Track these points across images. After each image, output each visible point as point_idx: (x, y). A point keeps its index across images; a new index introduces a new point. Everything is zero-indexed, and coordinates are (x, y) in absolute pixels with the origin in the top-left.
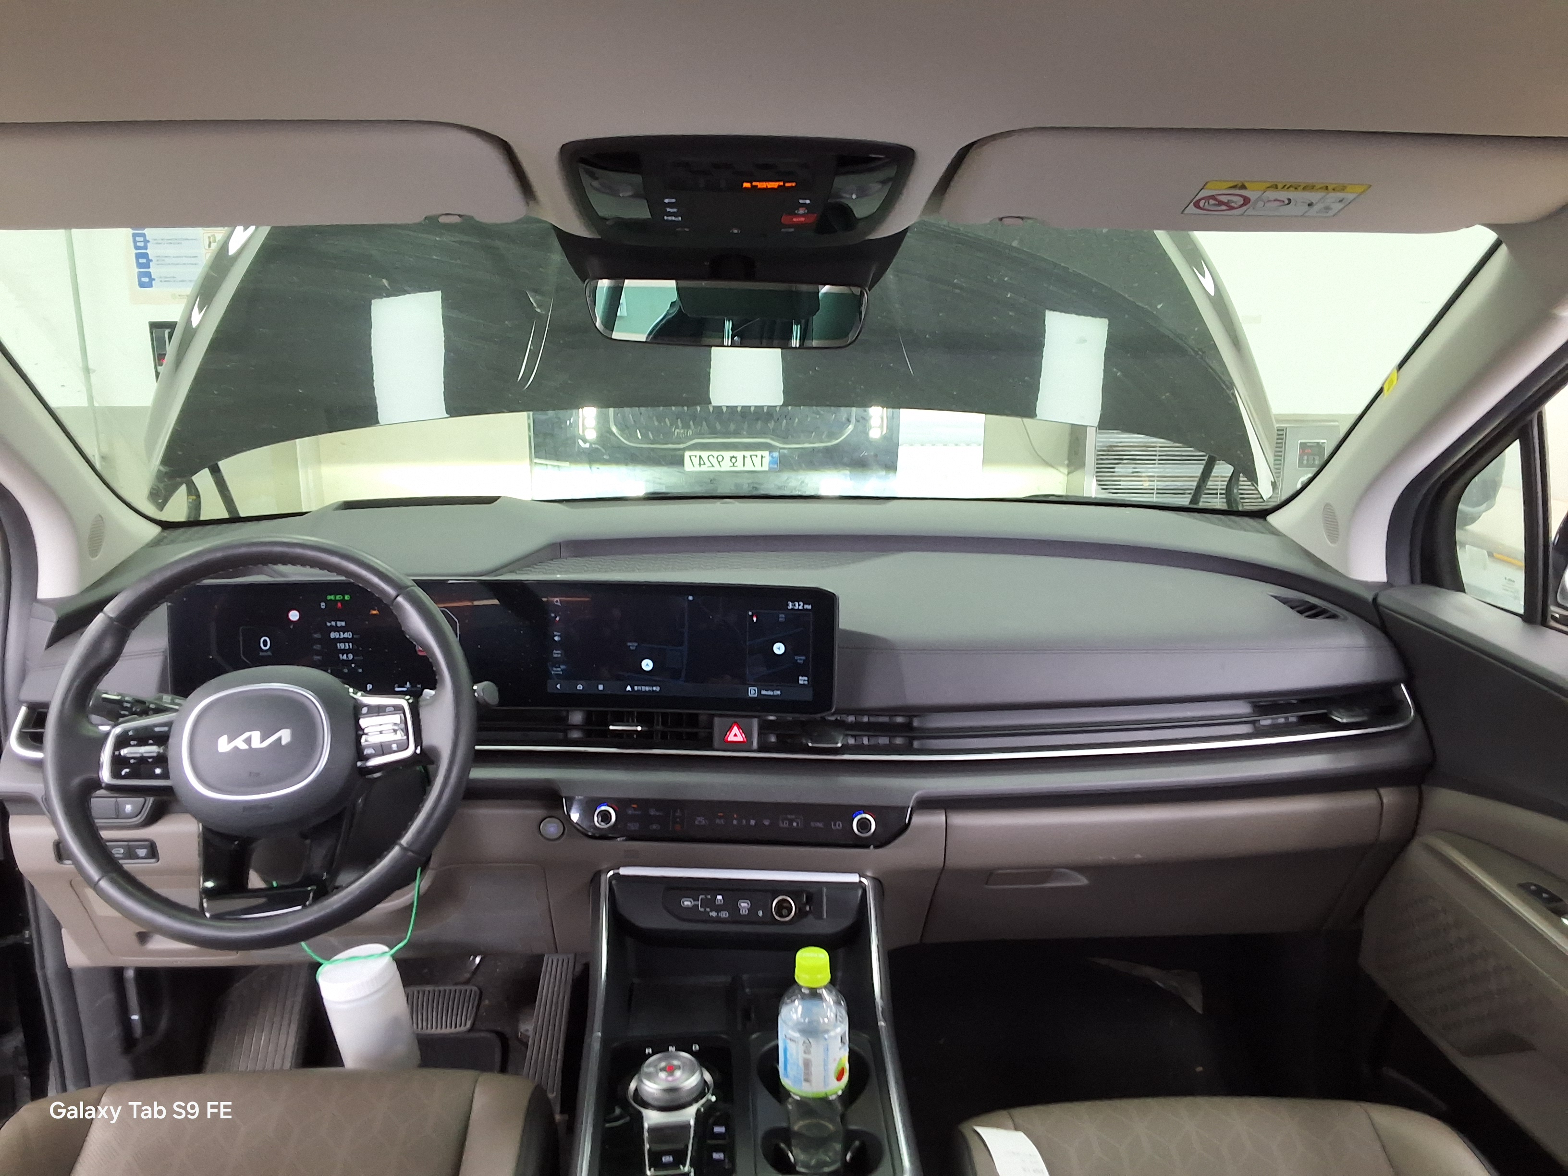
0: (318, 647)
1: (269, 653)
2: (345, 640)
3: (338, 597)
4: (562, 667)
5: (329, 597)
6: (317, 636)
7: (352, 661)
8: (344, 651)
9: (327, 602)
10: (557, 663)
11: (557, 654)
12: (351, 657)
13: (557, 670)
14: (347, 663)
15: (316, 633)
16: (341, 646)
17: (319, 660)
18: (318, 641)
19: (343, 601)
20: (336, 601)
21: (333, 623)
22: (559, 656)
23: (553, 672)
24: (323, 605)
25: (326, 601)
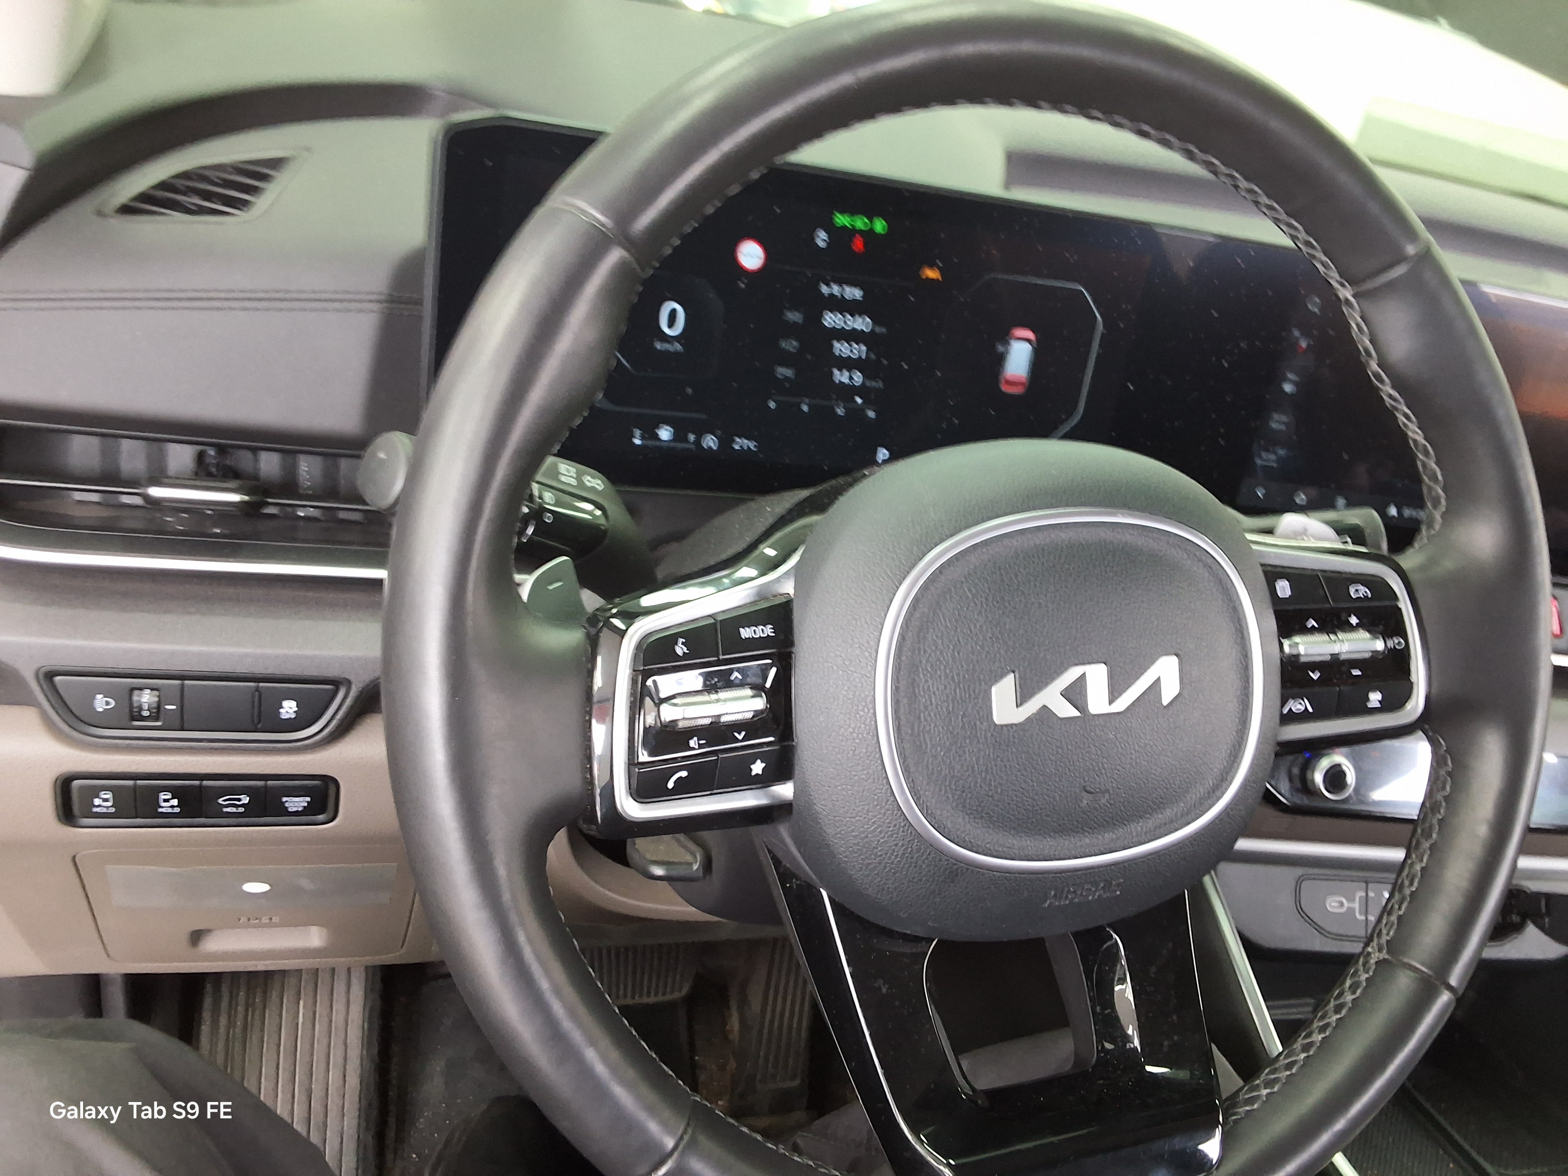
0: (790, 345)
1: (678, 347)
2: (852, 336)
3: (860, 223)
4: (1282, 452)
5: (842, 220)
6: (794, 316)
7: (861, 390)
8: (847, 364)
9: (833, 231)
10: (1272, 441)
11: (1278, 422)
12: (858, 378)
13: (1267, 459)
14: (848, 391)
15: (794, 308)
16: (841, 348)
17: (787, 379)
18: (791, 330)
19: (870, 234)
20: (852, 232)
21: (836, 289)
22: (1283, 427)
23: (1259, 462)
24: (821, 238)
25: (830, 228)
